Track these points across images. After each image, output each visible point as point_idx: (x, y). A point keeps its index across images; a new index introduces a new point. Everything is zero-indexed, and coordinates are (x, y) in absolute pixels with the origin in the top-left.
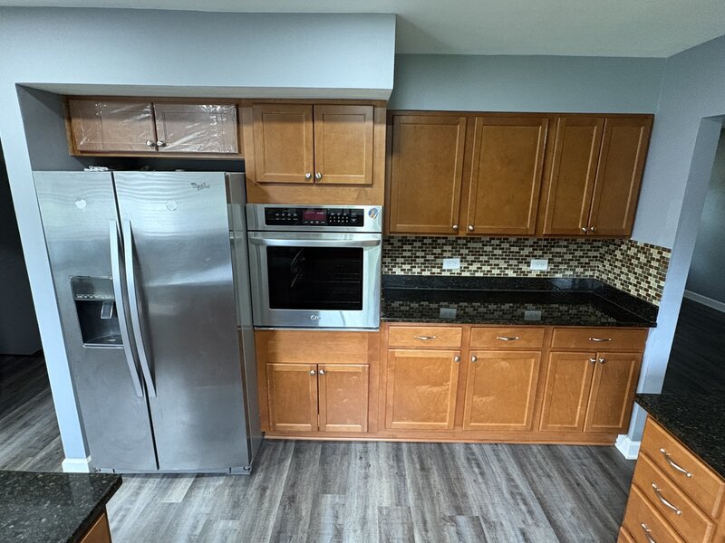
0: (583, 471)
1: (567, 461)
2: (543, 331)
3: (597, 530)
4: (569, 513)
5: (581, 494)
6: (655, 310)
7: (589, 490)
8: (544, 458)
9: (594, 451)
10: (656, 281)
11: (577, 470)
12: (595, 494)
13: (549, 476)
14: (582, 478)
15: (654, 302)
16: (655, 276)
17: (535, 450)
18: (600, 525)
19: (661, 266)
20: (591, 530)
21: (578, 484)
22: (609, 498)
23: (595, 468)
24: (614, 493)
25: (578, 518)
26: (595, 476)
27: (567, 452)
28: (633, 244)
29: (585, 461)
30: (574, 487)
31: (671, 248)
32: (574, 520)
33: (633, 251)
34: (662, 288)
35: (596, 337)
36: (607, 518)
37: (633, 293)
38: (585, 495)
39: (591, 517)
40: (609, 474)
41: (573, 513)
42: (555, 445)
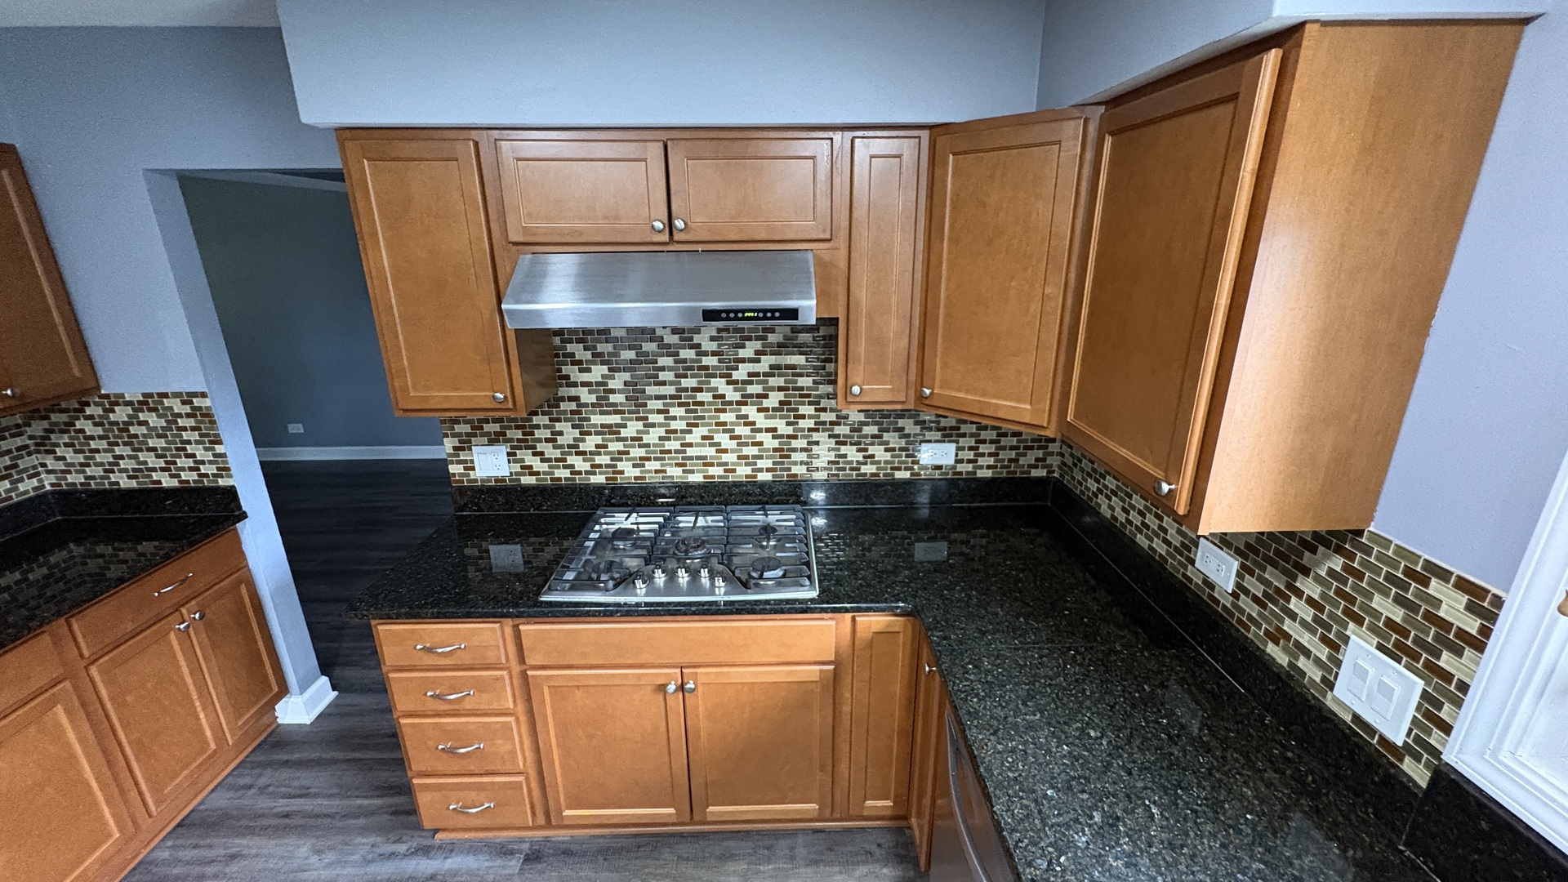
0: (275, 796)
1: (238, 808)
2: (46, 639)
3: (364, 831)
4: (314, 859)
5: (303, 821)
6: (231, 494)
7: (307, 805)
8: (195, 847)
9: (259, 757)
10: (206, 449)
11: (264, 803)
12: (319, 801)
13: (233, 857)
14: (282, 805)
15: (221, 482)
16: (197, 442)
17: (166, 854)
18: (361, 822)
19: (201, 422)
20: (359, 840)
21: (287, 816)
22: (338, 785)
23: (284, 775)
24: (338, 773)
25: (331, 848)
26: (296, 783)
27: (222, 800)
28: (116, 401)
29: (262, 781)
30: (287, 825)
31: (205, 390)
32: (330, 856)
33: (121, 414)
34: (223, 455)
35: (163, 587)
36: (360, 807)
37: (167, 482)
38: (309, 817)
39: (343, 828)
40: (310, 761)
41: (318, 852)
42: (192, 811)
